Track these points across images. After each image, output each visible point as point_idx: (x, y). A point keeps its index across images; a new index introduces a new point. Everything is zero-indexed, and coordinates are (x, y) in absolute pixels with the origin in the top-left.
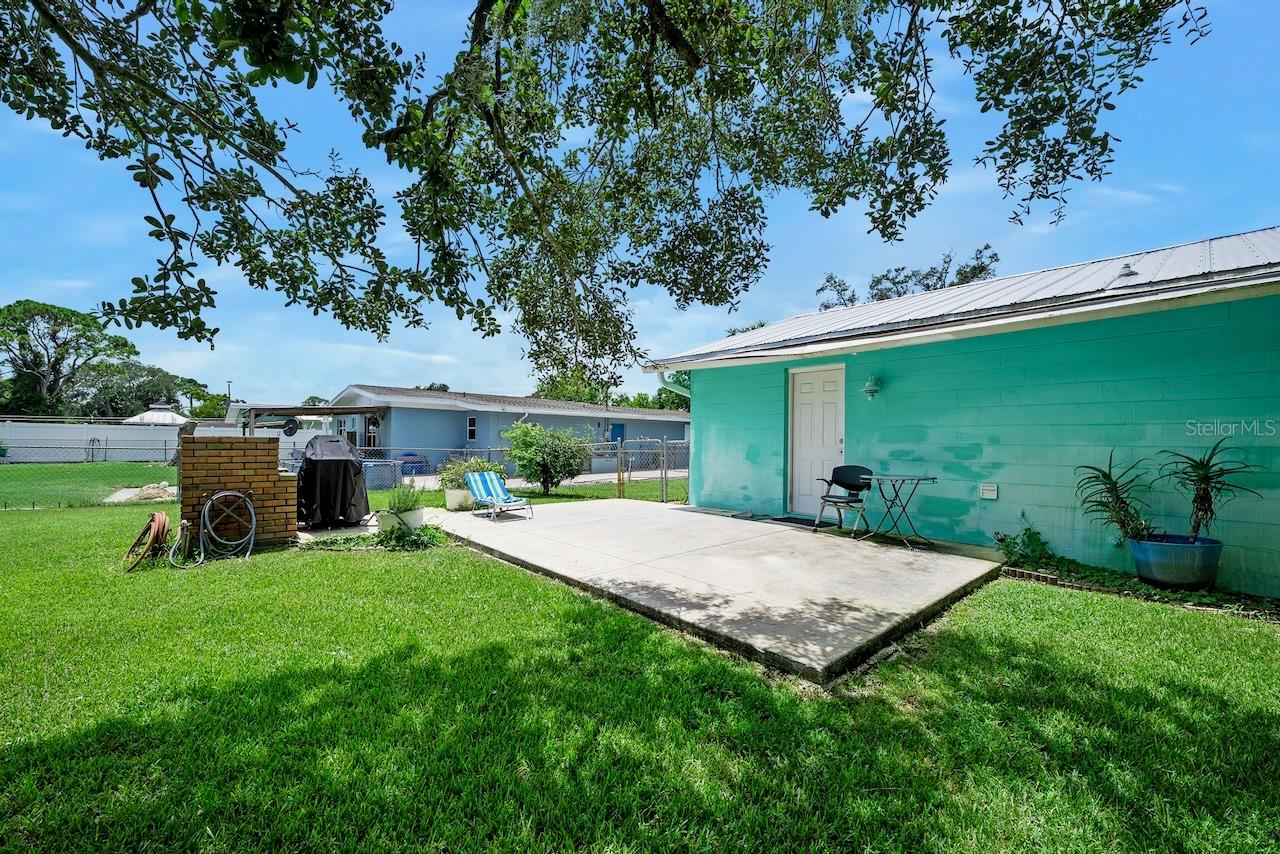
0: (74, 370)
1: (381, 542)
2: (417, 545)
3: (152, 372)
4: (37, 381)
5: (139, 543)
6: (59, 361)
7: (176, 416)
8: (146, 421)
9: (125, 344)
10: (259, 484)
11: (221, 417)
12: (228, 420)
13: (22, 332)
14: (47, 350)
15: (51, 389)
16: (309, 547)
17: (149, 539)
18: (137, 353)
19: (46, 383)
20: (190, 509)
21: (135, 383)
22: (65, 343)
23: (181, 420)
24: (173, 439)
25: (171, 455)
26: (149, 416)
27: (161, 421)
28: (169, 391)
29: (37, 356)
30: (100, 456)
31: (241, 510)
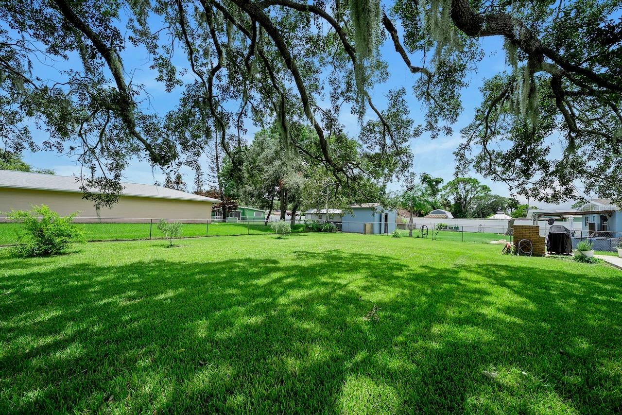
0: (471, 199)
1: (574, 259)
2: (588, 261)
3: (496, 197)
4: (460, 204)
5: (504, 250)
6: (466, 197)
7: (506, 216)
8: (496, 218)
9: (486, 188)
10: (534, 238)
11: (525, 216)
12: (527, 218)
13: (457, 189)
14: (463, 193)
15: (464, 207)
16: (549, 257)
17: (506, 249)
18: (490, 191)
19: (463, 205)
20: (516, 243)
21: (489, 202)
22: (468, 190)
23: (509, 218)
24: (506, 225)
25: (506, 231)
26: (497, 216)
27: (501, 218)
28: (502, 204)
29: (461, 196)
30: (482, 231)
31: (528, 244)
